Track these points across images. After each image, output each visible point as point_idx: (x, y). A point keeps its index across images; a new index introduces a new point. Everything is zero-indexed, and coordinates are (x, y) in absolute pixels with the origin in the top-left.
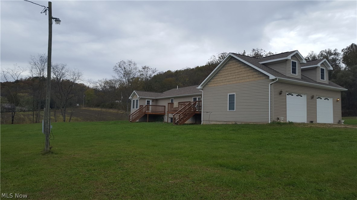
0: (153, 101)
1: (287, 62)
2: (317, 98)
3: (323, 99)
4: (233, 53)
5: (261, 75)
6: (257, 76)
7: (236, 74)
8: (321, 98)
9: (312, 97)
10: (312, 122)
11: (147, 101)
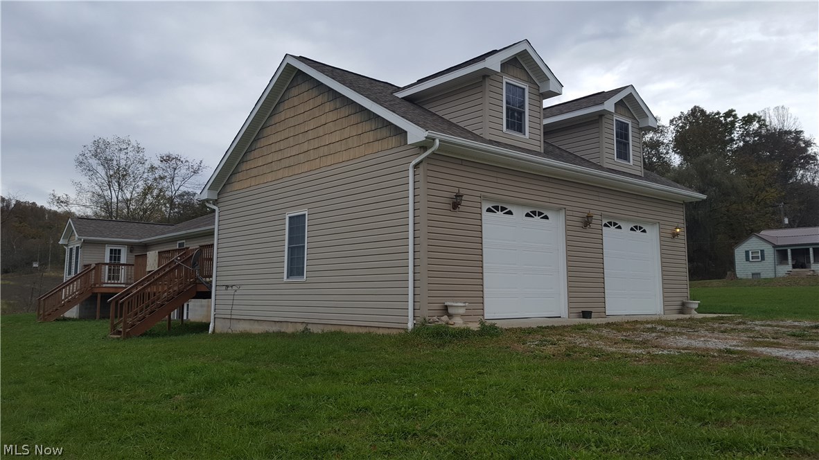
0: (131, 251)
1: (488, 82)
2: (605, 225)
3: (626, 227)
4: (302, 59)
5: (385, 132)
6: (371, 136)
7: (311, 135)
8: (619, 224)
9: (587, 222)
10: (586, 314)
11: (111, 250)
